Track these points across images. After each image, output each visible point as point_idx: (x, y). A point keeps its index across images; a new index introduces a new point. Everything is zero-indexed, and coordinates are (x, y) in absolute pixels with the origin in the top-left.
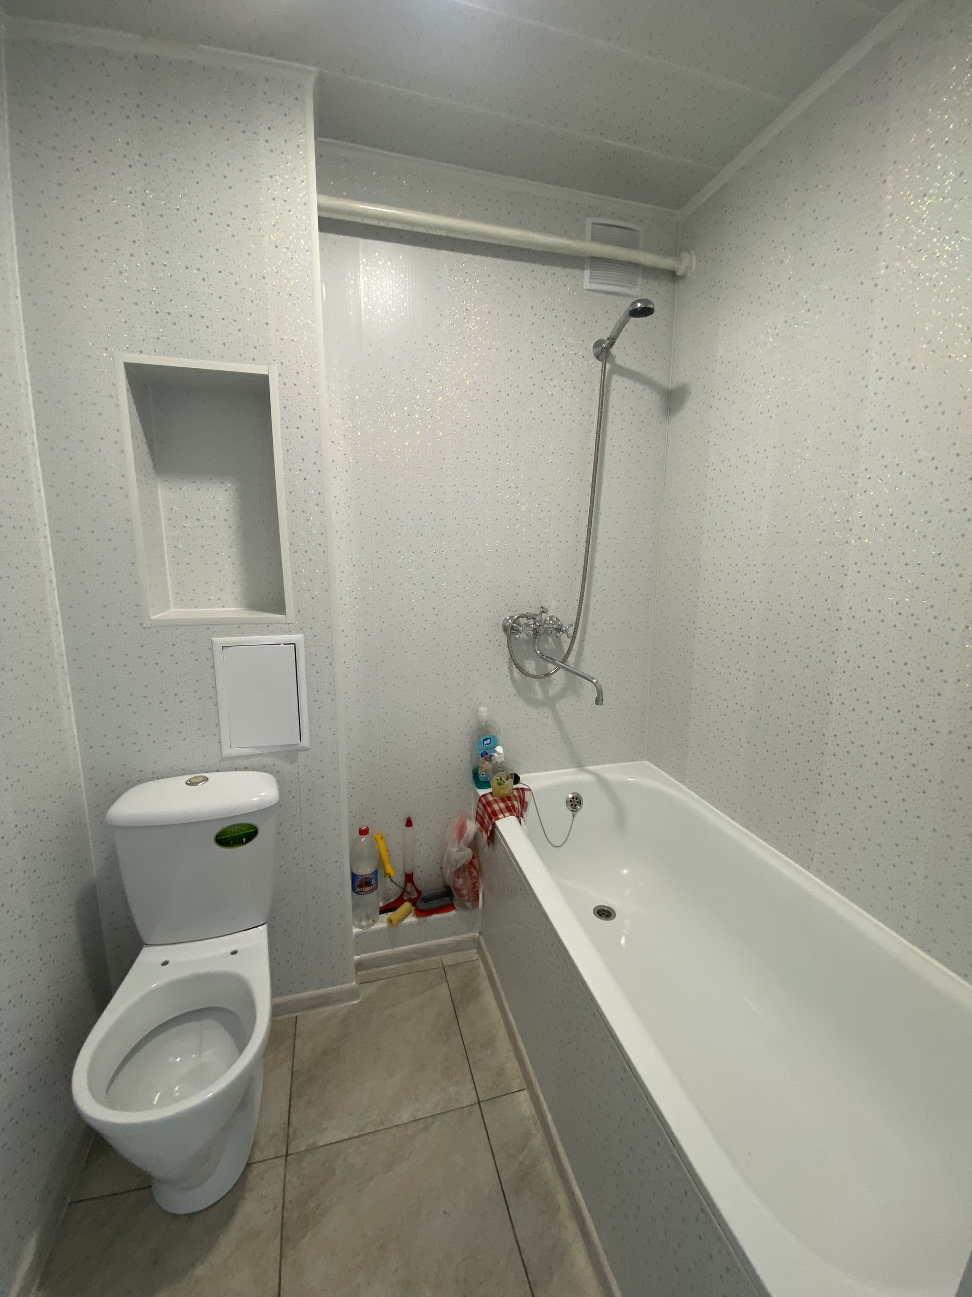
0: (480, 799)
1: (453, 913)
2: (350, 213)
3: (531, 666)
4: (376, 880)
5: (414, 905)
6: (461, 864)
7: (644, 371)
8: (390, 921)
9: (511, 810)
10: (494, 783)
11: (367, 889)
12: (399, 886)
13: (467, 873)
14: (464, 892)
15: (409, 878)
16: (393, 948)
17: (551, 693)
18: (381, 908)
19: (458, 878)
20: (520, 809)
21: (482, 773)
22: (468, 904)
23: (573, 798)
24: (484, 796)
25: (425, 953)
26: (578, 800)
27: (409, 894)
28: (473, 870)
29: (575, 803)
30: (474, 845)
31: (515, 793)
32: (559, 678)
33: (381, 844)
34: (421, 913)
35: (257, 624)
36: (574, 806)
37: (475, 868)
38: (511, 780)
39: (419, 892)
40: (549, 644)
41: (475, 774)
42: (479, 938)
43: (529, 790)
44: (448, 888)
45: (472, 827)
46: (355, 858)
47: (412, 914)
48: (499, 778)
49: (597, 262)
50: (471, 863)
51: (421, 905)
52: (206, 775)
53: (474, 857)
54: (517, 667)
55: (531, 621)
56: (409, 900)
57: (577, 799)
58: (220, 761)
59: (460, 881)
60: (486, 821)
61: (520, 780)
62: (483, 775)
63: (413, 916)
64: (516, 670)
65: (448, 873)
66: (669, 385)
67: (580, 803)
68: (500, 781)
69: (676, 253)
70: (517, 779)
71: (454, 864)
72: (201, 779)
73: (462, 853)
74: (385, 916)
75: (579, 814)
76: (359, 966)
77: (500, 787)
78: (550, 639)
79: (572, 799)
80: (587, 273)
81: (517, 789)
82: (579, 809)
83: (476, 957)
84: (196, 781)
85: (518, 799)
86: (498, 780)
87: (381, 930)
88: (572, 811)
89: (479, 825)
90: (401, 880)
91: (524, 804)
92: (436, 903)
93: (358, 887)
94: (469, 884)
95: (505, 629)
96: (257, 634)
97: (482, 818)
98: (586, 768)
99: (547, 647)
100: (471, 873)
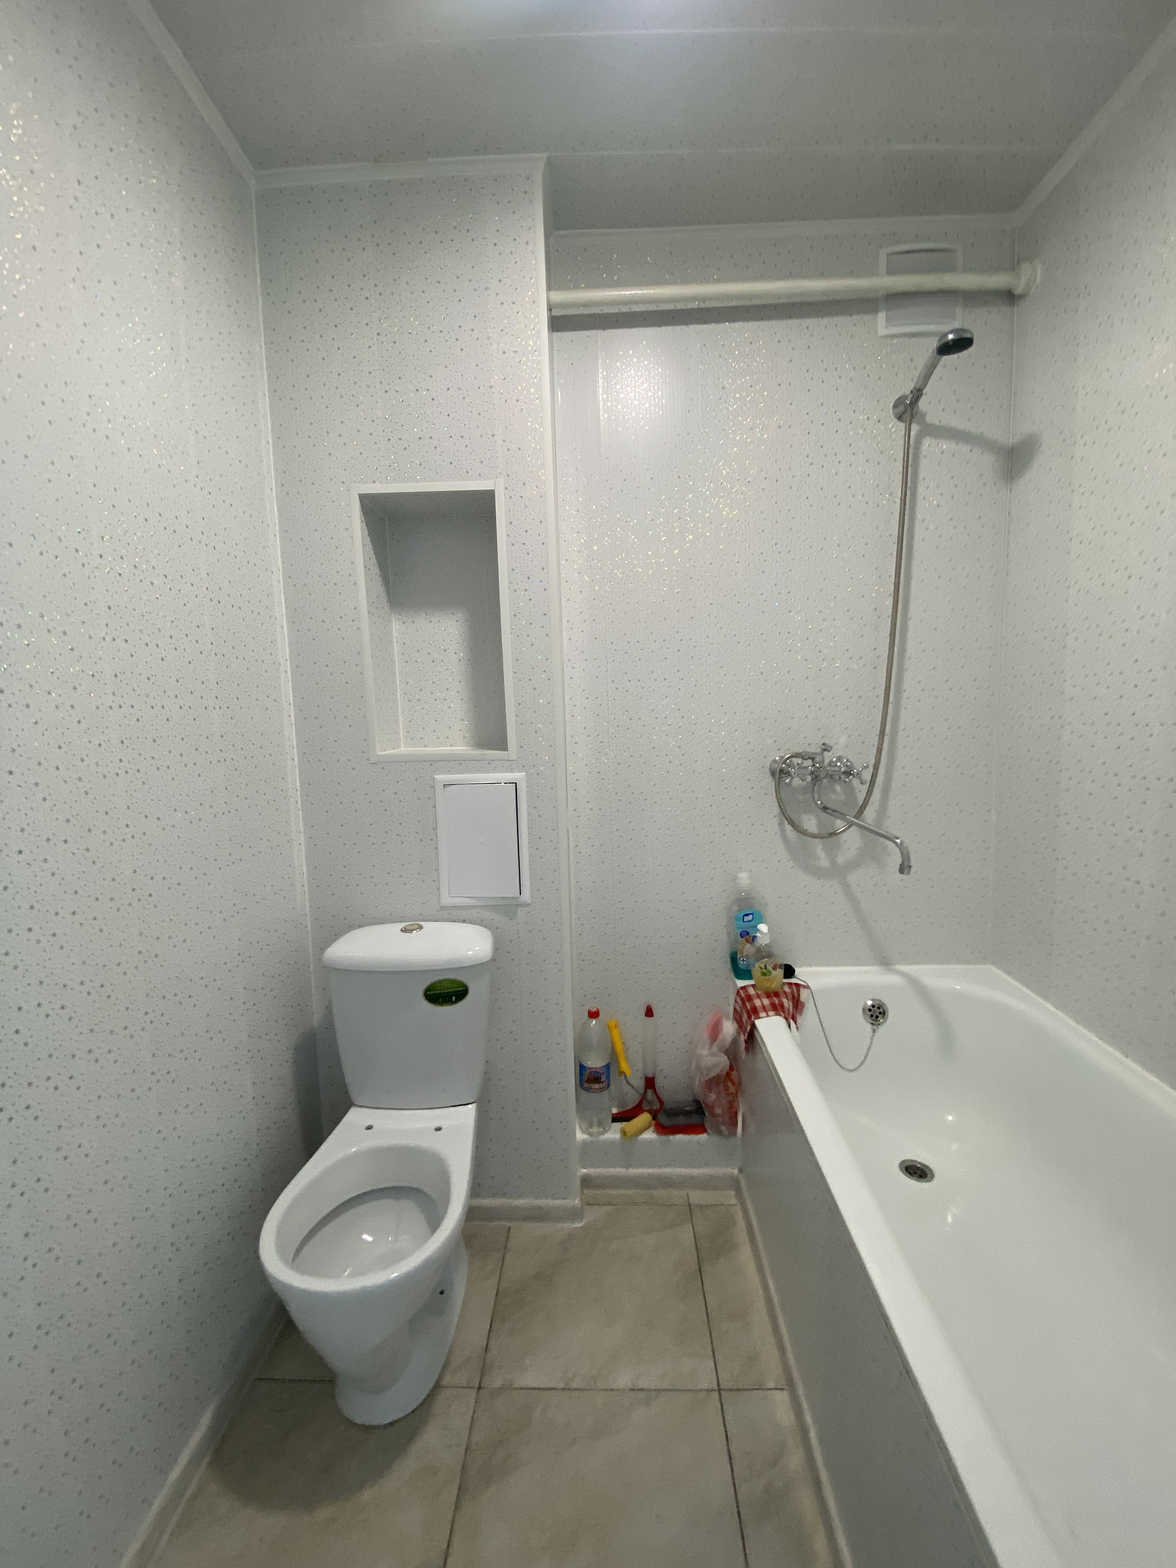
0: (738, 992)
1: (703, 1137)
2: (587, 304)
3: (810, 823)
4: (608, 1077)
5: (654, 1118)
6: (713, 1074)
7: (971, 428)
8: (624, 1133)
9: (778, 1009)
10: (756, 972)
11: (597, 1086)
12: (637, 1091)
13: (722, 1086)
14: (718, 1111)
15: (650, 1082)
16: (627, 1168)
17: (840, 860)
18: (613, 1115)
19: (710, 1091)
20: (791, 1010)
21: (741, 959)
22: (723, 1128)
23: (873, 1006)
24: (742, 988)
25: (667, 1182)
26: (881, 1010)
27: (650, 1103)
28: (730, 1084)
29: (876, 1013)
30: (731, 1052)
31: (787, 989)
32: (852, 839)
33: (616, 1033)
34: (663, 1129)
35: (479, 761)
36: (874, 1017)
37: (734, 1084)
38: (780, 972)
39: (661, 1102)
40: (836, 794)
41: (734, 959)
42: (737, 1176)
43: (807, 987)
44: (697, 1102)
45: (729, 1028)
46: (582, 1045)
47: (652, 1129)
48: (763, 966)
49: (895, 299)
50: (728, 1074)
51: (662, 1119)
52: (422, 923)
53: (731, 1068)
54: (789, 823)
55: (810, 762)
56: (650, 1112)
57: (879, 1008)
58: (438, 911)
59: (713, 1097)
60: (744, 1021)
61: (796, 974)
62: (743, 961)
63: (653, 1132)
64: (788, 828)
65: (698, 1083)
66: (1010, 440)
67: (884, 1014)
68: (764, 970)
69: (1013, 266)
70: (789, 971)
71: (705, 1073)
72: (416, 927)
73: (716, 1059)
74: (618, 1126)
75: (882, 1030)
76: (586, 1182)
77: (764, 977)
78: (838, 788)
79: (871, 1008)
80: (882, 316)
81: (790, 984)
82: (883, 1022)
83: (734, 1201)
84: (411, 928)
85: (790, 996)
86: (761, 968)
87: (612, 1142)
88: (872, 1024)
89: (736, 1026)
90: (639, 1083)
91: (798, 1005)
92: (681, 1120)
93: (587, 1082)
94: (724, 1102)
95: (773, 774)
96: (478, 771)
97: (741, 1018)
98: (894, 967)
99: (833, 797)
100: (727, 1088)
